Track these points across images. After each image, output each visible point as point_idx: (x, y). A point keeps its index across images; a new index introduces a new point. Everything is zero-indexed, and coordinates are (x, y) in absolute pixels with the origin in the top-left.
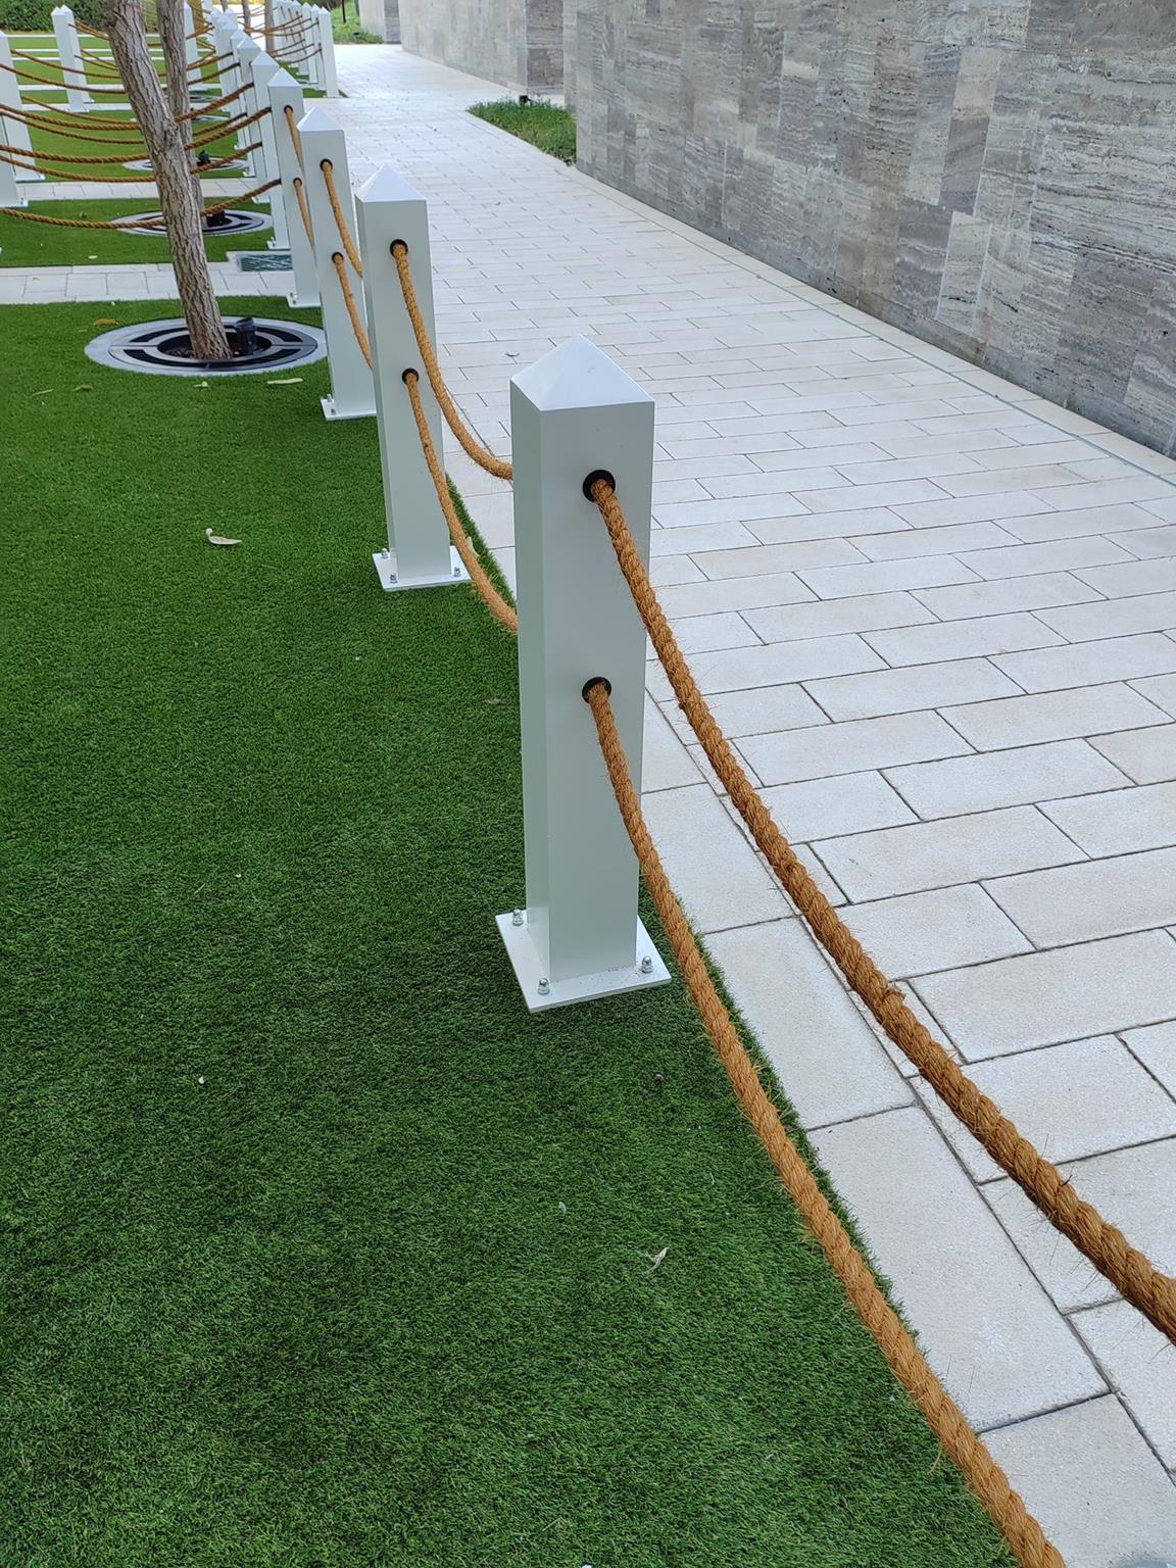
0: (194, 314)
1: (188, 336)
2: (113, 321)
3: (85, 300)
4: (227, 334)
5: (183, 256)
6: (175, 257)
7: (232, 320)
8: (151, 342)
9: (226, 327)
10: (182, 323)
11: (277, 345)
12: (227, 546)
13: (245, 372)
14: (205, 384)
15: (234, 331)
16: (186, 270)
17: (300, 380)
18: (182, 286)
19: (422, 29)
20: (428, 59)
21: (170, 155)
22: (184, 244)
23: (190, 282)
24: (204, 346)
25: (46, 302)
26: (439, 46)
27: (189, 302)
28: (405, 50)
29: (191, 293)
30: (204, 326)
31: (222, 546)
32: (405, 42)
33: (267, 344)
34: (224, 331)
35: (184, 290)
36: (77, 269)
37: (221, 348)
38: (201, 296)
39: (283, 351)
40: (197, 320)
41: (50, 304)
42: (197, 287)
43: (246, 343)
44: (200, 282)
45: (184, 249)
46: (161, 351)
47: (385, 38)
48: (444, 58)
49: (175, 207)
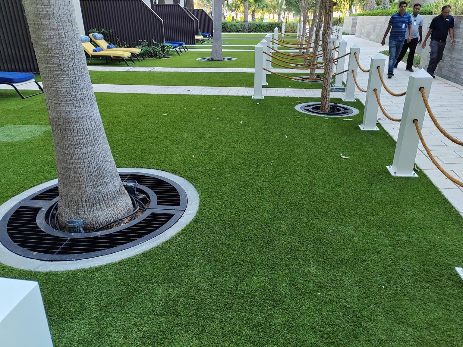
0: (324, 101)
1: (320, 106)
2: (300, 102)
3: (291, 96)
4: (330, 107)
5: (326, 88)
6: (323, 88)
7: (332, 104)
8: (310, 107)
9: (330, 105)
10: (320, 103)
11: (342, 111)
12: (346, 159)
13: (337, 116)
14: (327, 118)
15: (332, 106)
16: (325, 91)
17: (352, 119)
18: (323, 95)
19: (363, 31)
20: (364, 39)
21: (330, 64)
22: (327, 85)
23: (325, 95)
24: (324, 109)
25: (282, 96)
26: (368, 35)
27: (323, 98)
28: (356, 36)
29: (325, 96)
30: (325, 104)
31: (345, 158)
32: (357, 35)
33: (340, 110)
34: (329, 106)
35: (323, 96)
36: (286, 89)
37: (328, 110)
38: (327, 97)
39: (344, 112)
40: (324, 103)
41: (283, 97)
42: (327, 95)
43: (334, 109)
44: (328, 94)
45: (326, 86)
46: (313, 109)
47: (350, 33)
48: (369, 38)
49: (327, 76)
